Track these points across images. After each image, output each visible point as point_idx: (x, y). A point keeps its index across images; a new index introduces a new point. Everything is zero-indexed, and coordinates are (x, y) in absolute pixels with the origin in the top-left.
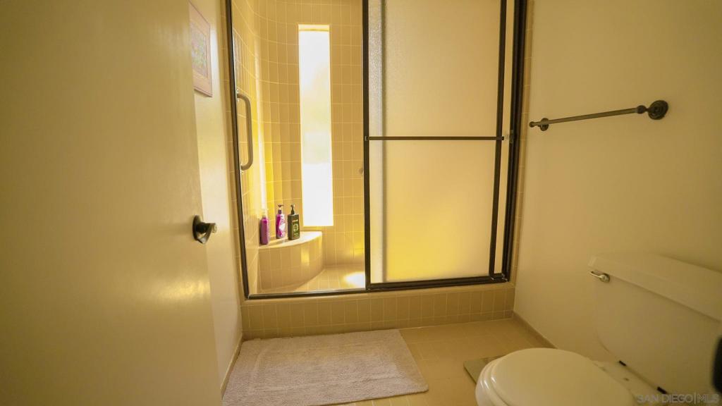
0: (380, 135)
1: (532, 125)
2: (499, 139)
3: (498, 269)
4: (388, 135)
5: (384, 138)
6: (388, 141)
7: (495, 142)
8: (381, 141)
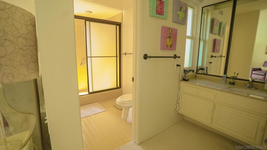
0: (90, 56)
1: (123, 54)
2: (117, 57)
3: (118, 86)
4: (92, 56)
5: (91, 57)
6: (92, 58)
7: (116, 57)
8: (90, 58)
